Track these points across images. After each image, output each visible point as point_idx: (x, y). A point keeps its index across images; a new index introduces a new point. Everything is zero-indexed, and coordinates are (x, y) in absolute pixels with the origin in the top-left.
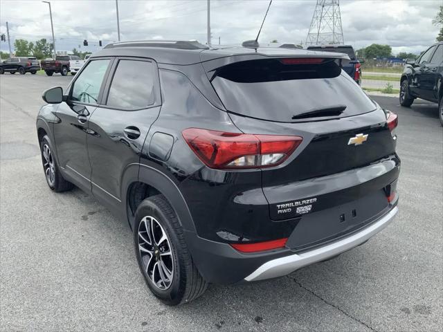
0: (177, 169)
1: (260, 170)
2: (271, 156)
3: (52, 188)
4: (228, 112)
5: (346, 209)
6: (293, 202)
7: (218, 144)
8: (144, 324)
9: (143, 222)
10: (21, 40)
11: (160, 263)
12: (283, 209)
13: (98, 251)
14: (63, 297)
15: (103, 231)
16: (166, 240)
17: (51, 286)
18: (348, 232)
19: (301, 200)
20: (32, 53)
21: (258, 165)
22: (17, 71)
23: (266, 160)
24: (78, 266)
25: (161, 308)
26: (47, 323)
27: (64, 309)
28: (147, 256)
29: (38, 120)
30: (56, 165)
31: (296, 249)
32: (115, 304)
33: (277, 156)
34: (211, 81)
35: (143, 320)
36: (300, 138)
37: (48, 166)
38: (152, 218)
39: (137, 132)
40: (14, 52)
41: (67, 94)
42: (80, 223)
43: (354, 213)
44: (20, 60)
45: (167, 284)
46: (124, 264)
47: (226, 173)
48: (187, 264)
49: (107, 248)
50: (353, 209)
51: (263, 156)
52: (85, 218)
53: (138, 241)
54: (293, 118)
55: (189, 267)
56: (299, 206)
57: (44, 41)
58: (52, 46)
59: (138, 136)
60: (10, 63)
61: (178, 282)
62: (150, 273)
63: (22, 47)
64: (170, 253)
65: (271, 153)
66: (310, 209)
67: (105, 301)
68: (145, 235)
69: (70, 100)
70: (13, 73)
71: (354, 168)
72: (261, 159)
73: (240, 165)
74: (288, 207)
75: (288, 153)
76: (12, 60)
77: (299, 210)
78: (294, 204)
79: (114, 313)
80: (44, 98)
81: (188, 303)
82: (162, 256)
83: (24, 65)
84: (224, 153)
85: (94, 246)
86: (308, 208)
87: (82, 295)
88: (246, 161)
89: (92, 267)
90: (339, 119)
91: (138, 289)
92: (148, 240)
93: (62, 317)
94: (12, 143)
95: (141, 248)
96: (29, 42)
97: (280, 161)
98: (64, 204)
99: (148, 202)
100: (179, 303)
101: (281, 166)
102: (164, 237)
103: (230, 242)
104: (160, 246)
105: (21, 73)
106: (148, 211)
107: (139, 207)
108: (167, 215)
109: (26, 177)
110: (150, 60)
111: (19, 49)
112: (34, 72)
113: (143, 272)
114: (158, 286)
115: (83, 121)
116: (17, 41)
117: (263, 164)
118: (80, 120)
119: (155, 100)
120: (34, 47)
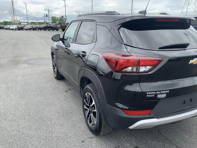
0: (103, 72)
1: (138, 74)
2: (145, 67)
3: (56, 78)
4: (125, 44)
5: (187, 98)
6: (156, 92)
7: (118, 60)
8: (83, 142)
9: (86, 95)
10: (54, 17)
11: (92, 115)
12: (150, 95)
13: (69, 106)
14: (51, 125)
15: (73, 98)
16: (94, 104)
17: (47, 119)
18: (186, 109)
19: (160, 91)
20: (58, 22)
21: (138, 71)
22: (51, 29)
23: (142, 69)
24: (60, 112)
25: (91, 135)
26: (43, 136)
27: (50, 130)
28: (87, 111)
29: (51, 48)
30: (57, 68)
31: (156, 116)
32: (72, 131)
33: (148, 68)
34: (118, 30)
35: (82, 139)
36: (162, 59)
37: (55, 68)
38: (89, 94)
39: (85, 54)
40: (51, 22)
41: (62, 38)
42: (64, 93)
43: (191, 100)
44: (52, 25)
45: (94, 124)
46: (79, 113)
47: (122, 75)
48: (103, 116)
49: (73, 105)
50: (191, 98)
51: (141, 67)
52: (66, 91)
53: (84, 104)
54: (159, 49)
55: (103, 118)
56: (159, 94)
57: (63, 17)
58: (66, 19)
59: (85, 56)
60: (48, 26)
61: (98, 125)
62: (88, 119)
63: (54, 19)
64: (95, 111)
65: (145, 66)
66: (165, 96)
67: (68, 129)
68: (86, 101)
69: (63, 40)
70: (49, 30)
71: (193, 76)
72: (139, 68)
73: (128, 71)
74: (152, 94)
75: (154, 66)
76: (49, 25)
77: (159, 96)
78: (156, 93)
79: (70, 135)
80: (52, 39)
81: (103, 135)
82: (93, 112)
83: (53, 27)
84: (121, 65)
85: (68, 104)
86: (164, 96)
87: (59, 125)
88: (132, 69)
89: (65, 113)
90: (185, 50)
91: (83, 125)
92: (88, 103)
93: (49, 134)
94: (44, 58)
95: (85, 107)
96: (57, 17)
97: (150, 70)
98: (59, 85)
99: (88, 87)
100: (99, 134)
101: (150, 73)
102: (94, 103)
103: (122, 109)
104: (92, 107)
105: (52, 30)
106: (88, 90)
107: (85, 88)
108: (95, 93)
109: (47, 72)
110: (93, 21)
111: (53, 20)
112: (57, 30)
113: (85, 118)
114: (91, 125)
115: (67, 49)
116: (52, 17)
117: (140, 71)
118: (65, 48)
119: (94, 39)
120: (59, 20)
